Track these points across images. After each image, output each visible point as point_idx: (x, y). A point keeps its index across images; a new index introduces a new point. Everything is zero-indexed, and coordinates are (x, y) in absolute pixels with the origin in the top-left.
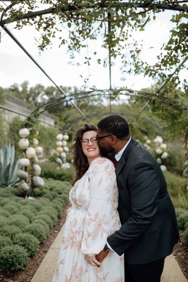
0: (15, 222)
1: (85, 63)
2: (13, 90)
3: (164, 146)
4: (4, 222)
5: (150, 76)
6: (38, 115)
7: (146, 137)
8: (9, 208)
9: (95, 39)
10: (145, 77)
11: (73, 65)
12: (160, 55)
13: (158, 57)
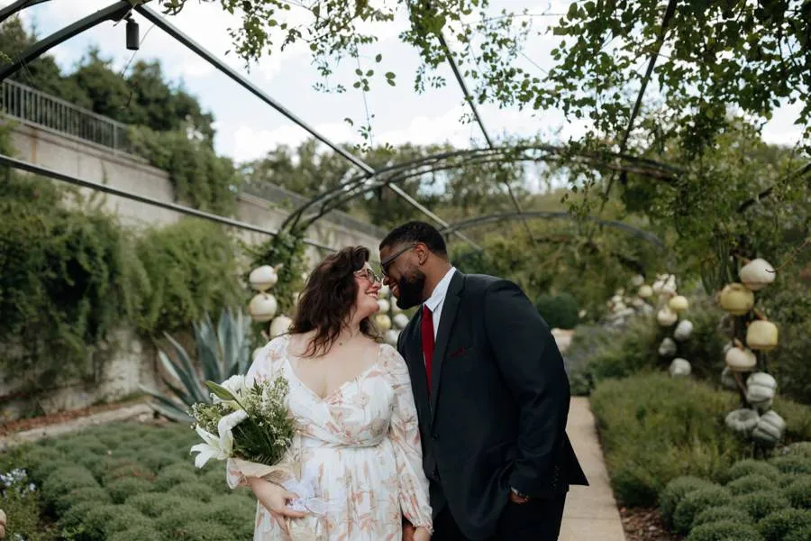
0: (218, 513)
1: (357, 85)
2: (274, 166)
3: (681, 301)
4: (191, 513)
5: (536, 107)
6: (304, 229)
7: (639, 280)
8: (216, 480)
9: (389, 20)
10: (521, 108)
11: (328, 91)
12: (558, 47)
13: (555, 52)
